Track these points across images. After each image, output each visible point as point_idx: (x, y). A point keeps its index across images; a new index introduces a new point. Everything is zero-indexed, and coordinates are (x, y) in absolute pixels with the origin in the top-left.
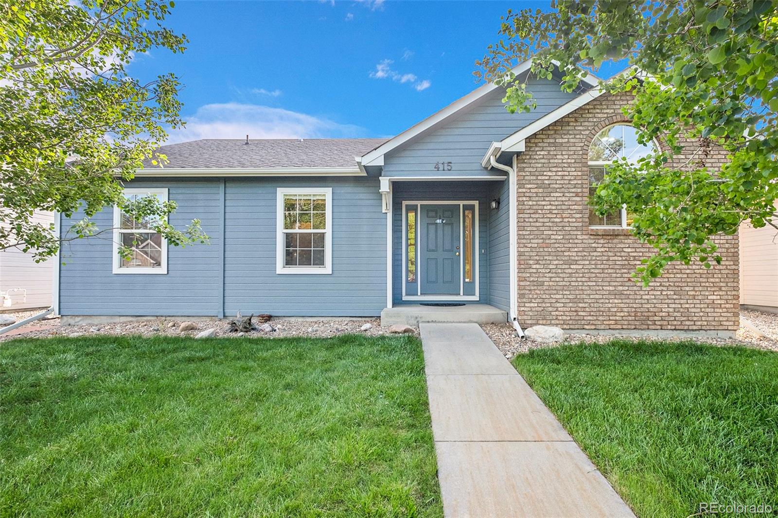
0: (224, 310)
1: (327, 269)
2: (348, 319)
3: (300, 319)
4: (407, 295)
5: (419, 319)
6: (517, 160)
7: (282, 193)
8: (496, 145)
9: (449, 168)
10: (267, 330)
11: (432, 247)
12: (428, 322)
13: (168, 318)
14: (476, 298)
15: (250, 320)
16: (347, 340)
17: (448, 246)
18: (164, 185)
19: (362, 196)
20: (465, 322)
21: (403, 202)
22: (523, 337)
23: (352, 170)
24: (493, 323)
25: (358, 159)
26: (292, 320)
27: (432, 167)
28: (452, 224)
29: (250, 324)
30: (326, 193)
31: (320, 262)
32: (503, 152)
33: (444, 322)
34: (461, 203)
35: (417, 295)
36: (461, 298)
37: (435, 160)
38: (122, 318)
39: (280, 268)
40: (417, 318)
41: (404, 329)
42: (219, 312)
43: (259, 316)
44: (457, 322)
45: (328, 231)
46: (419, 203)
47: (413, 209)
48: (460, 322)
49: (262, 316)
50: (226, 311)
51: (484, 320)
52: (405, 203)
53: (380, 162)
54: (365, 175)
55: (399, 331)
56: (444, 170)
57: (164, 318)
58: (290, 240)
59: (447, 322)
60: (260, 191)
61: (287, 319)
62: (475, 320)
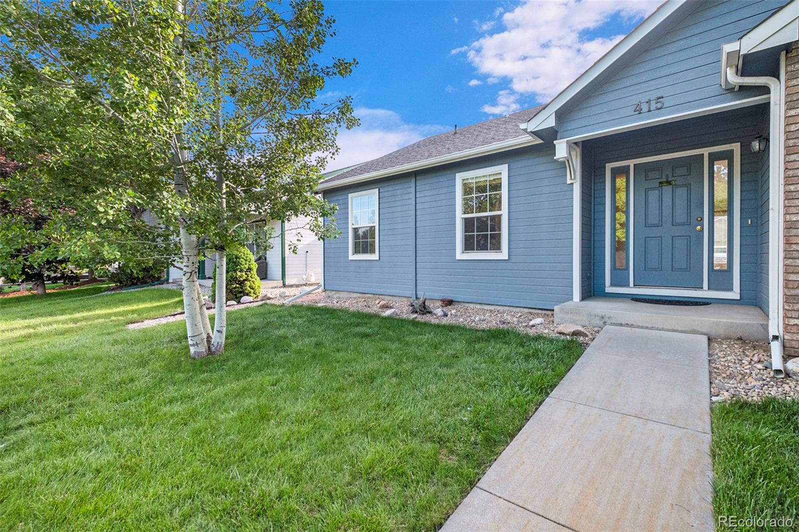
0: (416, 292)
1: (503, 255)
2: (526, 310)
3: (478, 306)
4: (612, 285)
5: (606, 319)
6: (787, 58)
7: (460, 177)
8: (728, 48)
9: (659, 105)
10: (439, 314)
11: (653, 219)
12: (621, 325)
13: (380, 296)
14: (735, 295)
15: (424, 303)
17: (681, 217)
18: (376, 186)
19: (541, 168)
20: (682, 332)
21: (607, 165)
22: (778, 372)
23: (525, 140)
24: (740, 339)
25: (523, 126)
26: (471, 306)
27: (630, 111)
28: (688, 186)
29: (424, 307)
30: (502, 171)
31: (497, 247)
32: (745, 56)
33: (647, 328)
34: (706, 151)
35: (628, 286)
36: (705, 293)
37: (635, 100)
38: (355, 294)
39: (460, 255)
40: (603, 318)
41: (572, 330)
42: (412, 294)
43: (441, 300)
44: (668, 330)
45: (504, 212)
46: (631, 163)
47: (624, 171)
48: (674, 331)
49: (443, 301)
50: (418, 293)
51: (721, 332)
52: (609, 166)
53: (551, 123)
54: (541, 141)
55: (566, 332)
56: (650, 111)
57: (378, 296)
58: (468, 224)
59: (652, 328)
60: (442, 179)
61: (465, 305)
62: (705, 330)
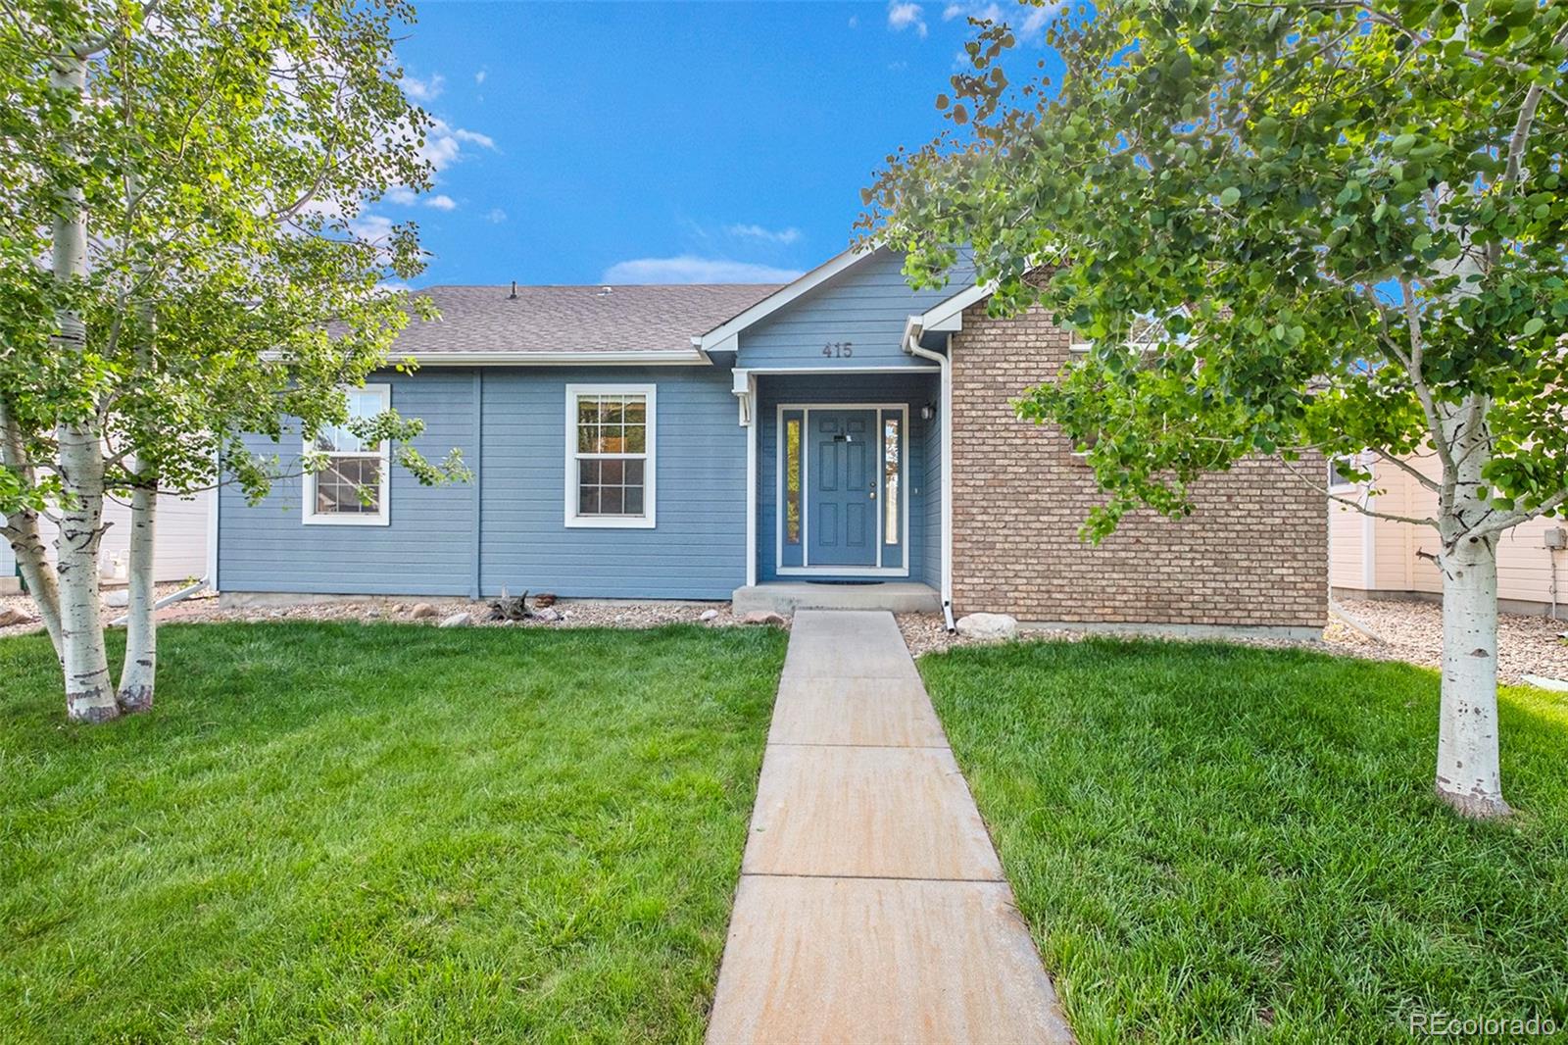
0: (479, 585)
1: (648, 520)
2: (682, 603)
3: (603, 603)
4: (784, 565)
5: (795, 603)
6: (953, 342)
7: (573, 393)
8: (914, 320)
9: (848, 353)
10: (550, 617)
11: (828, 481)
12: (811, 608)
13: (390, 599)
14: (904, 572)
15: (523, 600)
16: (673, 632)
17: (855, 482)
18: (385, 379)
19: (705, 398)
20: (870, 610)
21: (779, 406)
22: (952, 631)
23: (686, 355)
24: (917, 612)
25: (696, 341)
26: (591, 603)
27: (819, 351)
28: (862, 444)
29: (522, 606)
30: (647, 393)
31: (635, 506)
32: (926, 332)
33: (837, 609)
34: (879, 407)
35: (802, 565)
36: (879, 571)
37: (823, 340)
38: (317, 597)
39: (572, 518)
40: (791, 601)
41: (766, 617)
42: (472, 590)
43: (536, 597)
44: (858, 610)
45: (649, 455)
46: (806, 408)
47: (797, 416)
48: (862, 609)
49: (542, 598)
50: (483, 587)
51: (903, 606)
52: (781, 408)
53: (733, 345)
54: (711, 363)
55: (758, 620)
56: (838, 356)
57: (383, 598)
58: (587, 470)
59: (842, 609)
60: (541, 389)
61: (583, 602)
62: (888, 606)
